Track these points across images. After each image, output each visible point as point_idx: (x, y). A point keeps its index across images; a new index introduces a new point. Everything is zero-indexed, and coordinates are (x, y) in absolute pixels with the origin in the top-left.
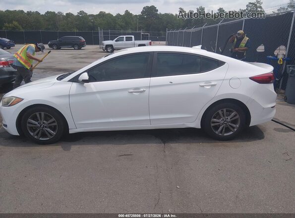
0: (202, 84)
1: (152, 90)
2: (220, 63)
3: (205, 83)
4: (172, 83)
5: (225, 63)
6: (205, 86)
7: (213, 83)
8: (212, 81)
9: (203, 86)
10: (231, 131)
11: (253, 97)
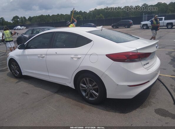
0: (73, 56)
1: (47, 56)
2: (88, 41)
3: (75, 56)
4: (56, 53)
5: (92, 41)
6: (75, 58)
7: (79, 56)
8: (79, 54)
9: (72, 58)
10: (94, 98)
11: (107, 73)
